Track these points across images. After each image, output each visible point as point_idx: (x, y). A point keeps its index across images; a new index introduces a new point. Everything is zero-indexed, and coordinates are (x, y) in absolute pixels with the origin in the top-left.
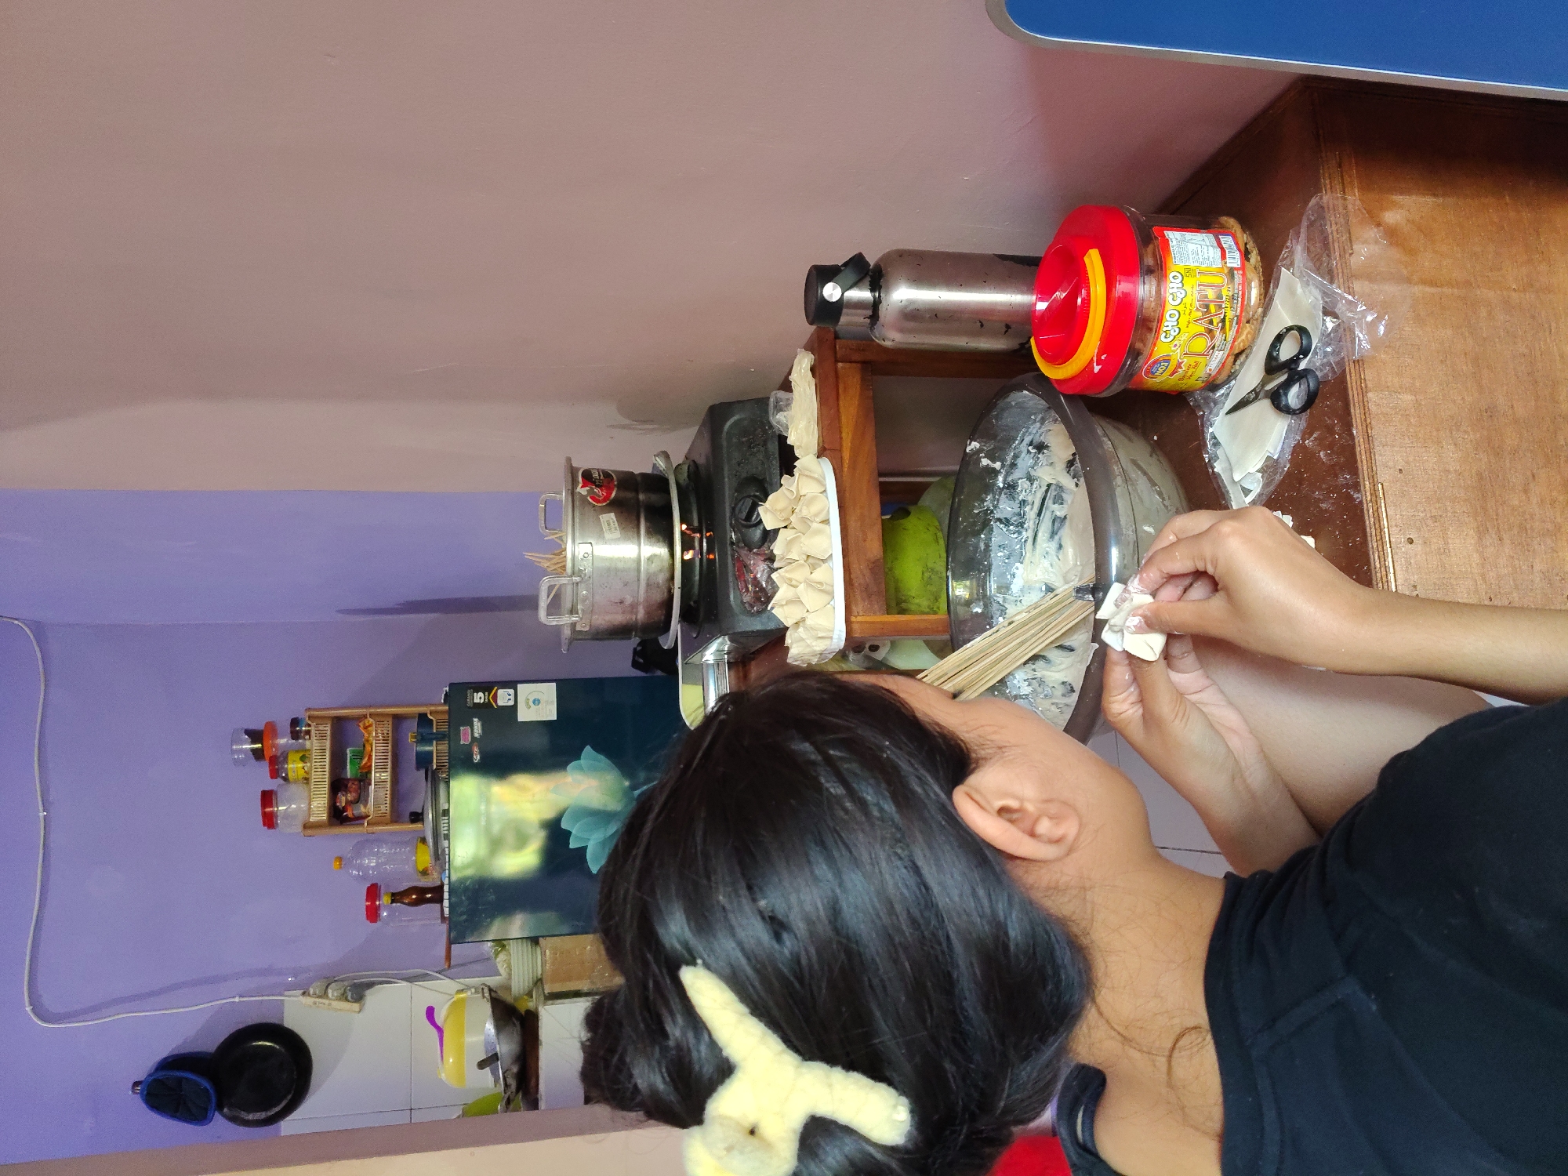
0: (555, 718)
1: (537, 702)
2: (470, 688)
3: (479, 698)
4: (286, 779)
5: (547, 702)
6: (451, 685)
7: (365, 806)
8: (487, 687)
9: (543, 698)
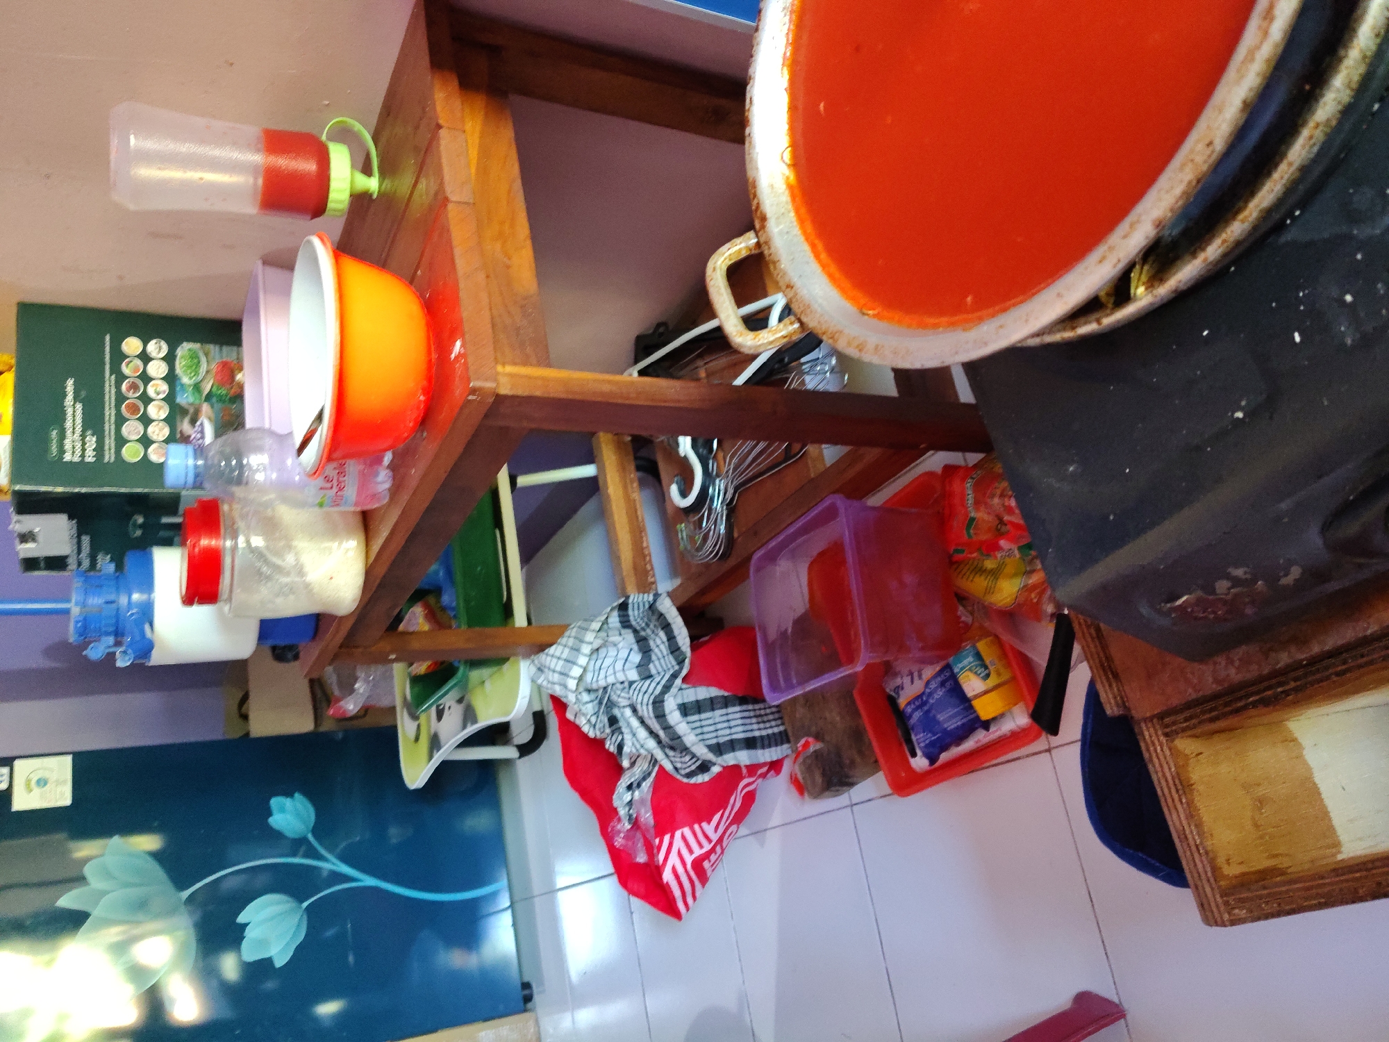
9: (52, 777)
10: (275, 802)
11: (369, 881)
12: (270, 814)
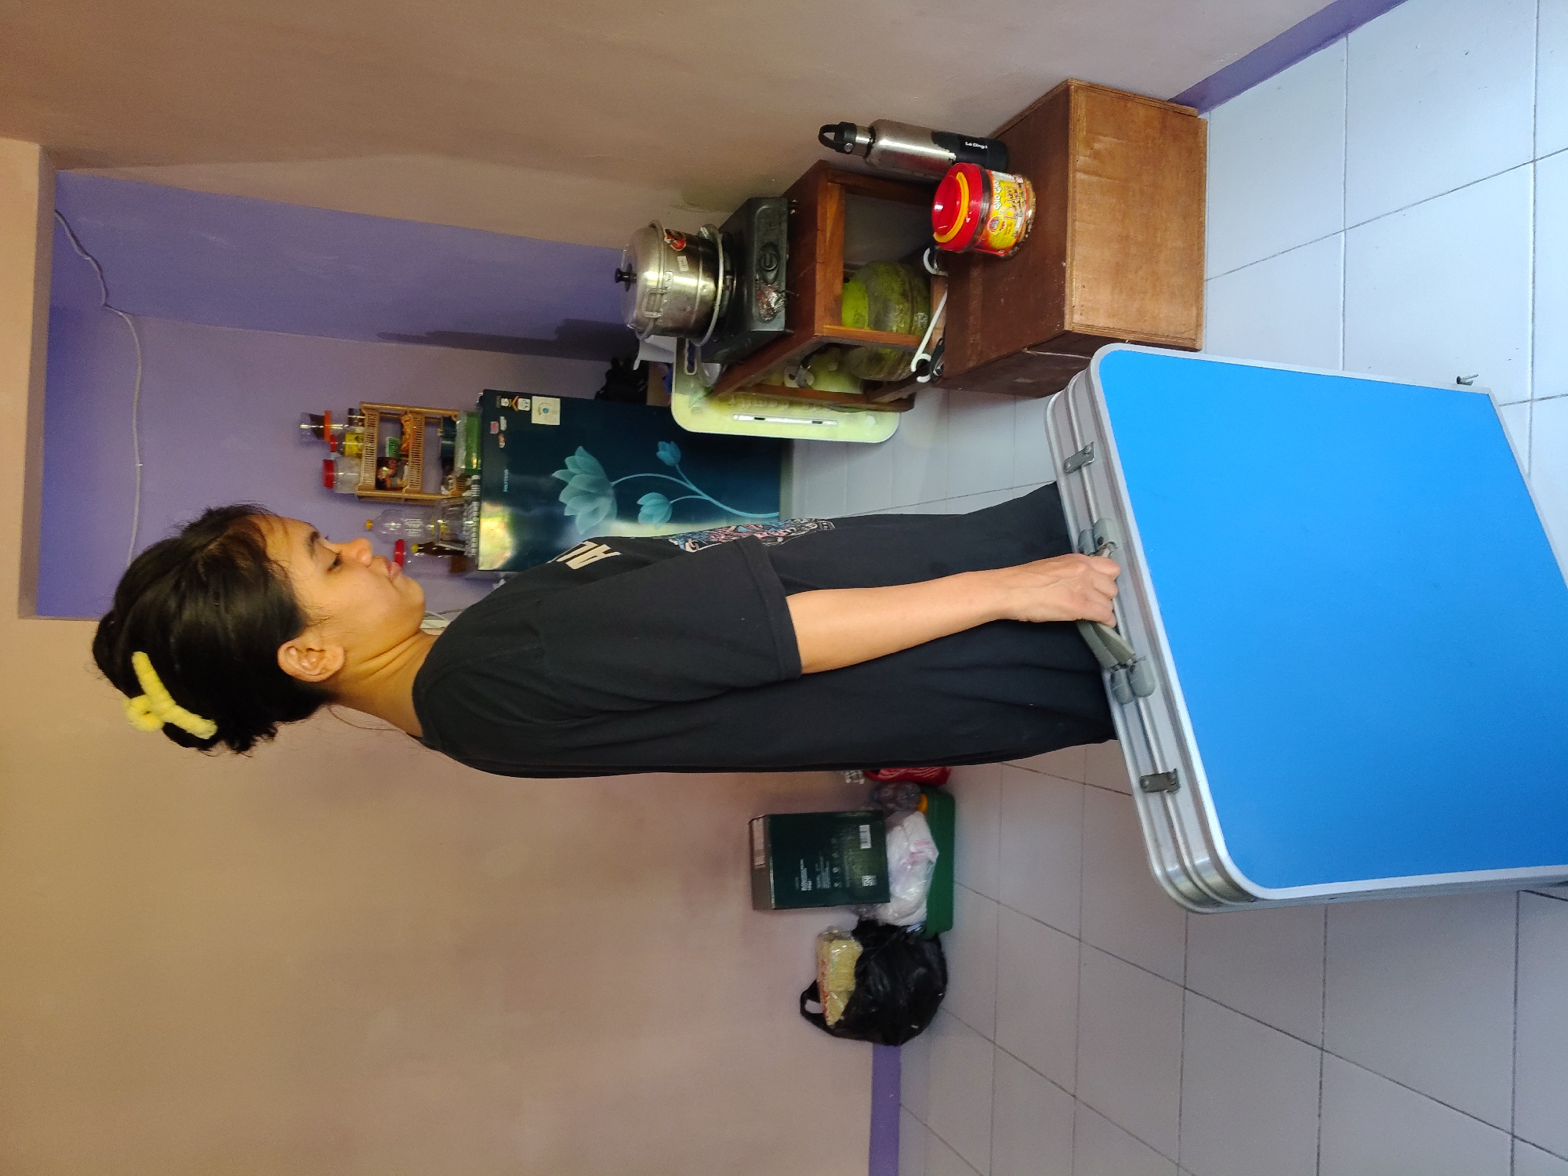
0: (558, 424)
1: (546, 411)
2: (498, 395)
3: (505, 402)
4: (342, 453)
5: (555, 412)
6: (485, 391)
7: (402, 479)
8: (511, 396)
9: (550, 408)
10: (661, 444)
11: (706, 497)
12: (658, 451)
